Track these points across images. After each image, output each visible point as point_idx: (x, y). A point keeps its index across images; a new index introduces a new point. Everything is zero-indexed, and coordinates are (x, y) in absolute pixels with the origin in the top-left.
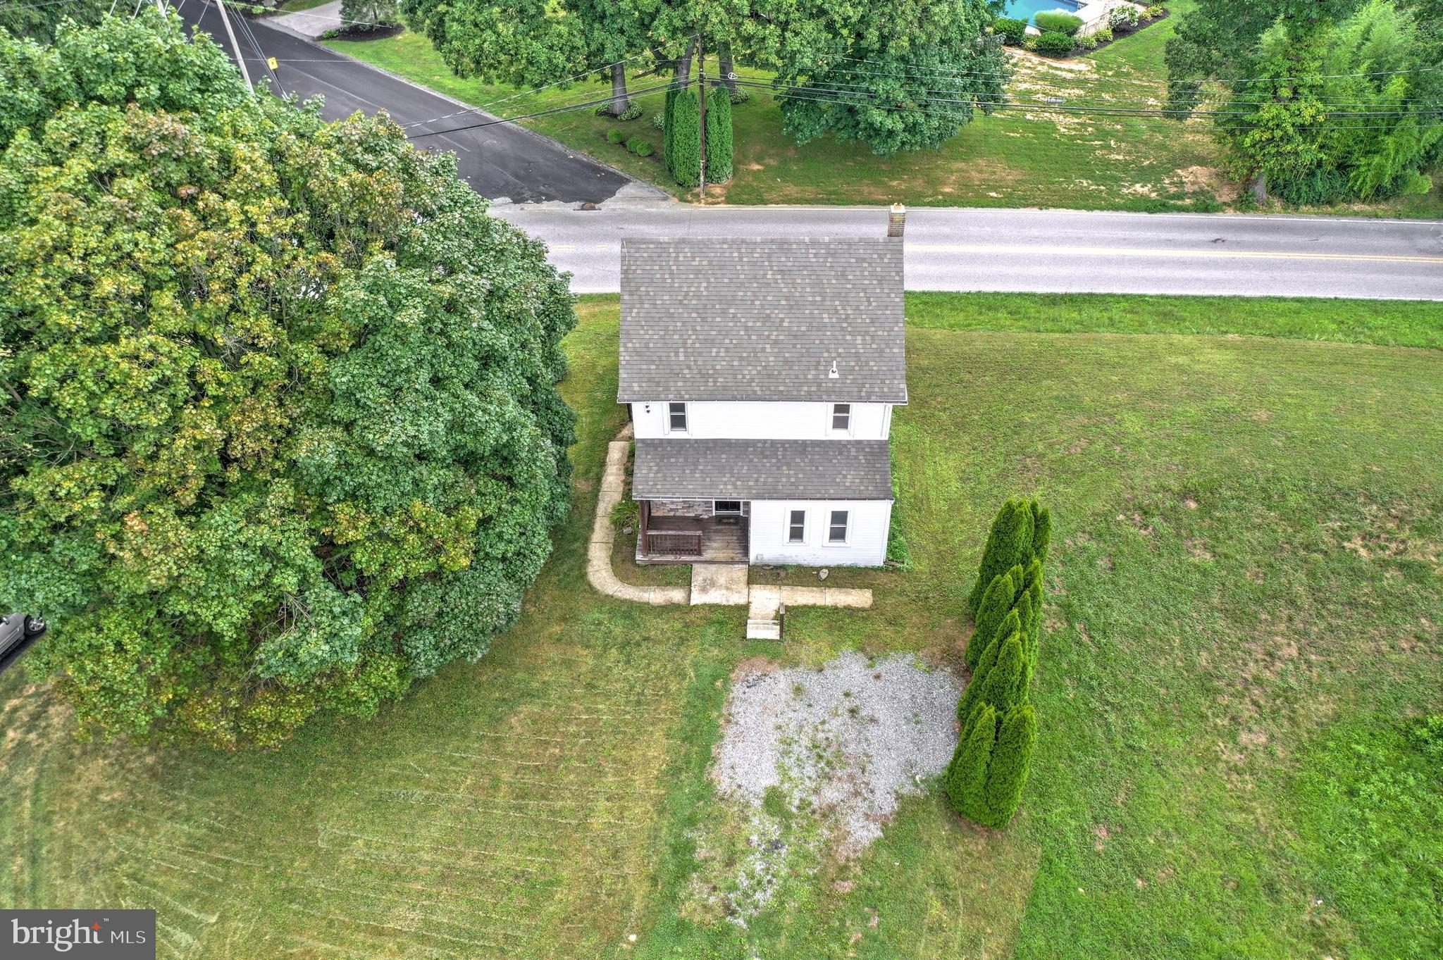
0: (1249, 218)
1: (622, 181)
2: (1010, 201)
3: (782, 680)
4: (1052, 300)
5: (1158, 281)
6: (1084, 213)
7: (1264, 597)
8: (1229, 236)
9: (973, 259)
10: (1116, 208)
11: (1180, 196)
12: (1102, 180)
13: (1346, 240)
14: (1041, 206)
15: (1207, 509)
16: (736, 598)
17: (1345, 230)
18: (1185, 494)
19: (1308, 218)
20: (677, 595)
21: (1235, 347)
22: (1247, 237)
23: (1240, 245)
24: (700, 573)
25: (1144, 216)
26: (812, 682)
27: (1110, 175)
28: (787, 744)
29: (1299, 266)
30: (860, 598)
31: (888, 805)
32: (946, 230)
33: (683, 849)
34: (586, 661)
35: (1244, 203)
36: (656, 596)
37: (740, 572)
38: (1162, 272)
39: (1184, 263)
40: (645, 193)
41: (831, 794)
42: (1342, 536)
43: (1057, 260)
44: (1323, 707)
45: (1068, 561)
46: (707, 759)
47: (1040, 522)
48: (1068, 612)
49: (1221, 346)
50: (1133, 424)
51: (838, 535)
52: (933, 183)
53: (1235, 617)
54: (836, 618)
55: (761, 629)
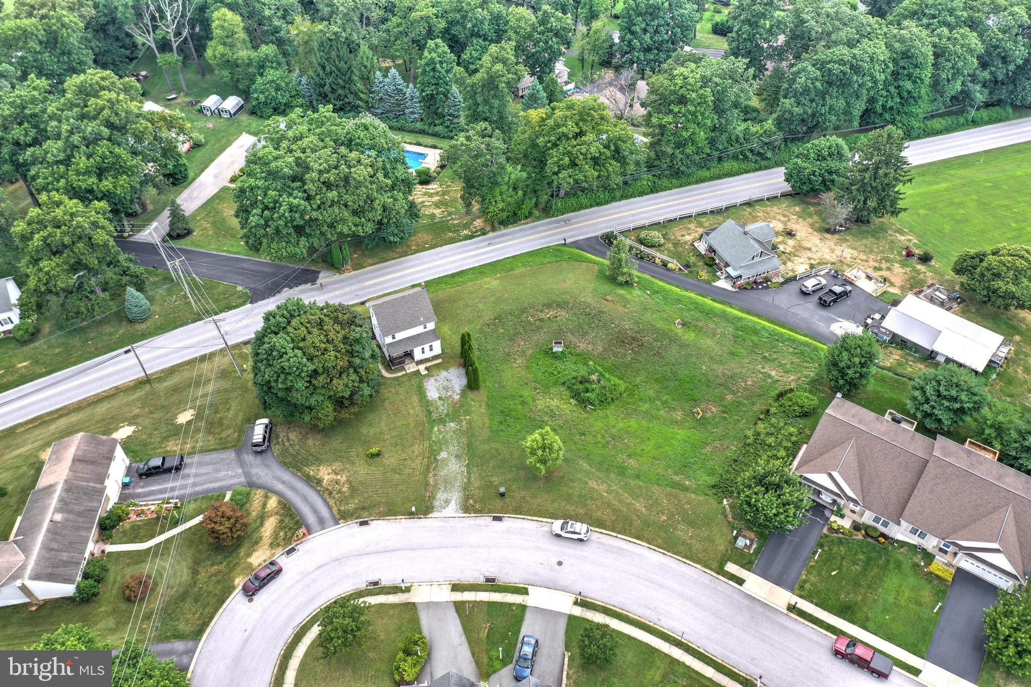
0: (496, 234)
1: (319, 272)
2: (432, 247)
3: (432, 380)
4: (453, 275)
5: (478, 261)
6: (453, 245)
7: (515, 335)
8: (492, 241)
9: (429, 269)
10: (461, 241)
11: (476, 232)
12: (454, 232)
13: (522, 234)
14: (441, 246)
15: (500, 321)
16: (416, 369)
17: (521, 230)
18: (495, 319)
19: (511, 229)
20: (404, 373)
21: (499, 278)
22: (497, 240)
23: (495, 244)
24: (406, 367)
25: (469, 241)
26: (438, 378)
27: (455, 229)
28: (438, 389)
29: (511, 245)
30: (439, 361)
31: (459, 392)
32: (418, 262)
33: (429, 411)
34: (393, 390)
35: (493, 229)
36: (400, 374)
37: (414, 364)
38: (478, 258)
39: (482, 254)
40: (327, 274)
41: (449, 394)
42: (527, 318)
43: (451, 262)
44: (530, 352)
45: (477, 340)
46: (425, 396)
47: (469, 334)
48: (479, 350)
49: (496, 279)
50: (481, 306)
51: (431, 350)
52: (409, 246)
53: (511, 340)
54: (437, 366)
55: (424, 372)
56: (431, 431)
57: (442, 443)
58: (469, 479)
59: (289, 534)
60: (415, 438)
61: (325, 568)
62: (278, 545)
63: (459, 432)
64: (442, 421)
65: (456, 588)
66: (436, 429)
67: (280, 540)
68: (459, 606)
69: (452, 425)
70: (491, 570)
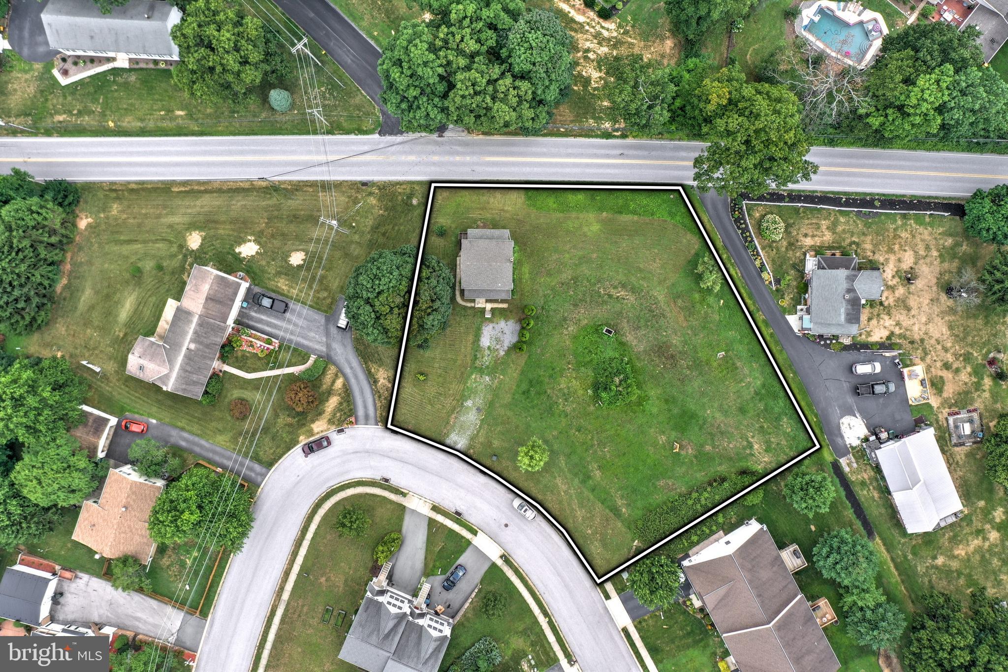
2: (566, 134)
3: (491, 326)
7: (581, 301)
15: (575, 282)
16: (483, 306)
18: (572, 279)
20: (473, 305)
26: (496, 326)
28: (491, 338)
30: (505, 306)
31: (506, 348)
33: (475, 355)
34: (458, 319)
36: (469, 305)
41: (498, 347)
44: (584, 322)
46: (479, 340)
53: (574, 305)
54: (501, 311)
55: (488, 313)
56: (469, 376)
57: (474, 392)
58: (478, 432)
59: (343, 418)
60: (455, 377)
61: (358, 454)
62: (334, 423)
63: (489, 387)
64: (481, 371)
65: (435, 508)
66: (473, 377)
67: (335, 420)
68: (431, 522)
69: (487, 379)
70: (462, 507)
